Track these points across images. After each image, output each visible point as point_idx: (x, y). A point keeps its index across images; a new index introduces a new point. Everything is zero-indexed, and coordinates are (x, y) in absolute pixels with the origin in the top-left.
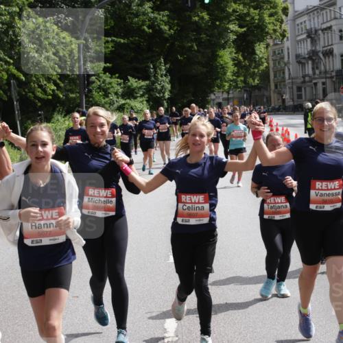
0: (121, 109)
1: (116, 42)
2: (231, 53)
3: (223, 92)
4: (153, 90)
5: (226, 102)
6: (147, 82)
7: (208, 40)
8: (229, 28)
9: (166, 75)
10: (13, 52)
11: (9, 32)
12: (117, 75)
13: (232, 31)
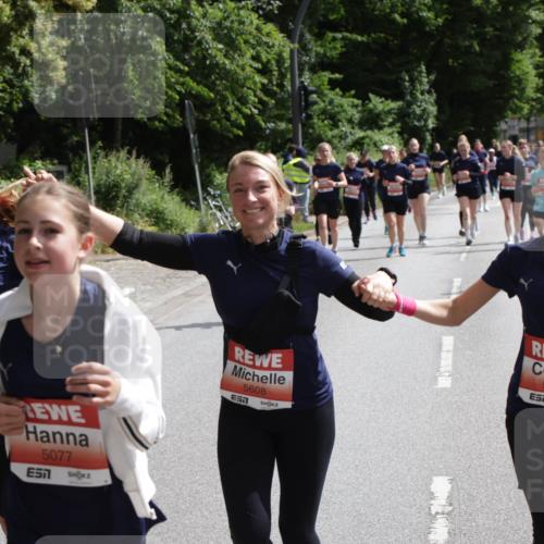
0: (358, 145)
1: (350, 40)
2: (533, 56)
3: (520, 119)
4: (408, 115)
5: (526, 134)
6: (400, 103)
7: (496, 36)
8: (529, 17)
9: (429, 92)
10: (187, 57)
11: (180, 25)
12: (353, 92)
13: (534, 22)
